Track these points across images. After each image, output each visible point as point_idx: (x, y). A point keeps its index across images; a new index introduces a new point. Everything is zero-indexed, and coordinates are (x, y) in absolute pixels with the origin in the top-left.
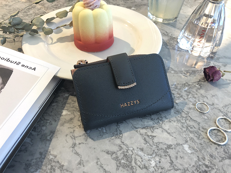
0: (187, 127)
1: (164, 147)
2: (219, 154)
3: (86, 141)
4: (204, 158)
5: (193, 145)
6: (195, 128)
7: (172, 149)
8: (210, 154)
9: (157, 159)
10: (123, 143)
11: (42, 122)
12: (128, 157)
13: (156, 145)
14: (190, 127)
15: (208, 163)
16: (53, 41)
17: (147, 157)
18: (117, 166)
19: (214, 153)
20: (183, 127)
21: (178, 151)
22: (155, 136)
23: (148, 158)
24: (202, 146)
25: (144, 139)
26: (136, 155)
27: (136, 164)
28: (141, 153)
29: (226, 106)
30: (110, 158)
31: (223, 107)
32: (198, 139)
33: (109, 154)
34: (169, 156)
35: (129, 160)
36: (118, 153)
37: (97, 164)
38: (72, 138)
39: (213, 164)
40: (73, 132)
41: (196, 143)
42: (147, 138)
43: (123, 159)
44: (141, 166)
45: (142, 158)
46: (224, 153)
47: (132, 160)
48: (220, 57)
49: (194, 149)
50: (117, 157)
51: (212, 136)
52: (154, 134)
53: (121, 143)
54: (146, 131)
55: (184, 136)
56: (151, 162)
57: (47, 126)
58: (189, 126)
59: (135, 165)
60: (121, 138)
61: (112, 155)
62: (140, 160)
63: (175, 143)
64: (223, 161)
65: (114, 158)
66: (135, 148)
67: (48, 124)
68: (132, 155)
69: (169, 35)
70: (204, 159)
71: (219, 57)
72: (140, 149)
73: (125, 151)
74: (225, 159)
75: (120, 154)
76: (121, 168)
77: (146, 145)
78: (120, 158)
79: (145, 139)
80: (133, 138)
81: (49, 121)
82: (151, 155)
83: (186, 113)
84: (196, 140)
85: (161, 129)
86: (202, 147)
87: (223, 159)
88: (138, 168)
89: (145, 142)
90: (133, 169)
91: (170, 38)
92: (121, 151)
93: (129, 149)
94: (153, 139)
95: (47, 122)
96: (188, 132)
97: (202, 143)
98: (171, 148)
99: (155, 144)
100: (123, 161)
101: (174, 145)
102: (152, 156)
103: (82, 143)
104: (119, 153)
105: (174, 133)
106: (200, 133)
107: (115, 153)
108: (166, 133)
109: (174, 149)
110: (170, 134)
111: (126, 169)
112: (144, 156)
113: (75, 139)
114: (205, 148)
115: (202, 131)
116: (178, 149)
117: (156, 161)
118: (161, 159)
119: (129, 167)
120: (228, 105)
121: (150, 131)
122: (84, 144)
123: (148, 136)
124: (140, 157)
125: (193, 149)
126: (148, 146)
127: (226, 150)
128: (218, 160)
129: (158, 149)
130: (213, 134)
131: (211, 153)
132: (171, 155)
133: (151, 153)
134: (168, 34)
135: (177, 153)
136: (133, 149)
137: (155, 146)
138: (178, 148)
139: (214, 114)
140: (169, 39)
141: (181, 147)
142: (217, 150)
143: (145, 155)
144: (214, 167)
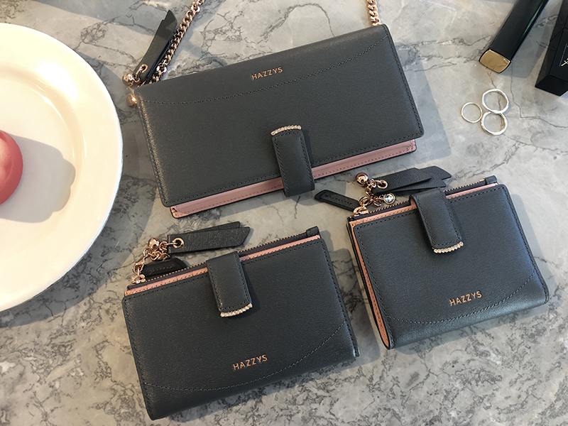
3: (60, 402)
10: (115, 381)
12: (128, 401)
18: (117, 421)
27: (141, 407)
30: (103, 413)
33: (100, 408)
35: (130, 405)
38: (37, 406)
40: (33, 396)
43: (122, 407)
50: (113, 408)
59: (141, 409)
60: (110, 375)
65: (110, 411)
73: (122, 393)
76: (123, 422)
90: (140, 415)
92: (116, 397)
93: (127, 387)
100: (123, 411)
103: (55, 408)
104: (113, 401)
107: (108, 403)
111: (131, 420)
113: (41, 406)
119: (133, 416)
122: (59, 408)
136: (133, 386)
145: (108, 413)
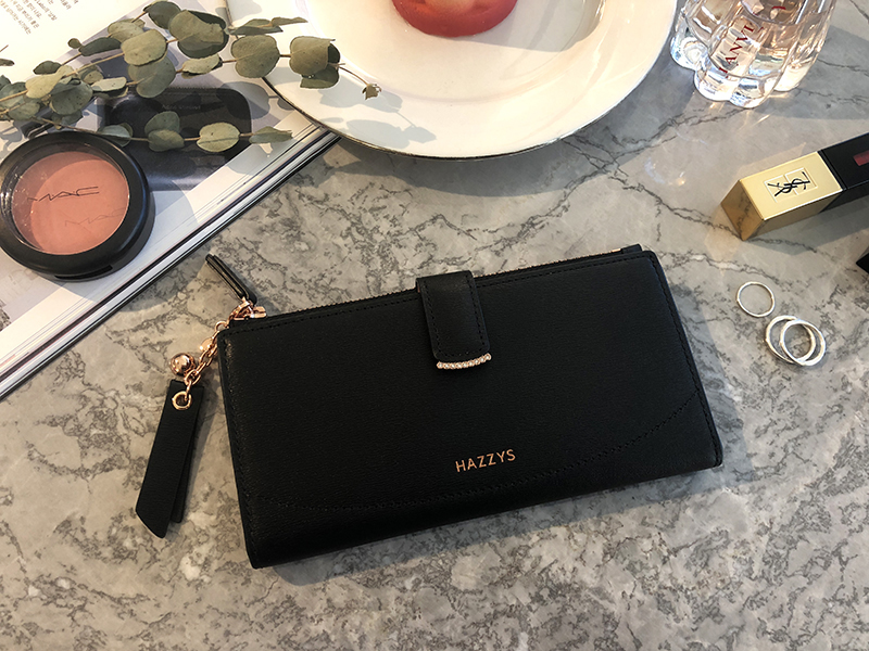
6: (273, 286)
10: (89, 384)
12: (105, 417)
17: (152, 404)
18: (83, 447)
22: (170, 342)
23: (155, 405)
25: (141, 358)
26: (125, 407)
27: (127, 428)
28: (137, 398)
29: (361, 193)
30: (61, 433)
31: (351, 199)
33: (56, 425)
35: (109, 424)
36: (79, 415)
37: (31, 459)
42: (150, 353)
43: (94, 425)
44: (141, 430)
45: (140, 410)
47: (117, 421)
50: (79, 427)
52: (166, 337)
53: (82, 388)
54: (146, 335)
59: (125, 432)
60: (81, 375)
61: (64, 427)
62: (137, 415)
65: (72, 431)
66: (121, 389)
68: (116, 408)
72: (134, 386)
73: (98, 403)
75: (84, 417)
76: (92, 450)
77: (148, 372)
78: (86, 426)
79: (144, 359)
80: (113, 363)
83: (252, 246)
85: (184, 316)
88: (133, 436)
89: (146, 365)
90: (123, 441)
92: (88, 408)
93: (107, 395)
94: (165, 351)
100: (94, 432)
104: (81, 416)
105: (218, 318)
106: (286, 298)
107: (71, 417)
108: (199, 325)
110: (209, 323)
111: (106, 447)
112: (146, 403)
115: (291, 290)
119: (111, 441)
120: (367, 188)
121: (156, 331)
123: (152, 346)
124: (135, 409)
126: (152, 374)
136: (117, 393)
139: (327, 229)
145: (68, 434)
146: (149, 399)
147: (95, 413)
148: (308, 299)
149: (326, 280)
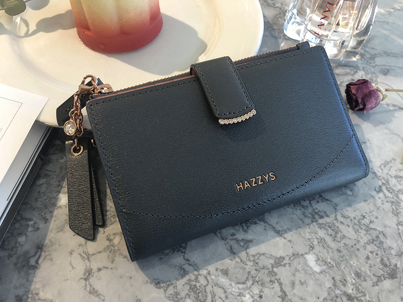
0: (312, 215)
1: (269, 262)
2: (372, 268)
3: (112, 262)
4: (345, 280)
5: (324, 254)
6: (327, 216)
7: (284, 266)
8: (357, 272)
9: (256, 290)
10: (188, 260)
11: (17, 226)
12: (198, 291)
13: (254, 261)
14: (319, 215)
15: (353, 290)
16: (30, 28)
17: (235, 289)
19: (363, 269)
20: (305, 217)
21: (297, 270)
22: (251, 241)
23: (237, 290)
24: (341, 254)
25: (229, 249)
26: (214, 286)
28: (223, 280)
29: (386, 164)
30: (162, 295)
31: (380, 167)
32: (335, 240)
33: (160, 287)
34: (278, 282)
35: (200, 298)
36: (178, 283)
38: (83, 258)
39: (362, 292)
40: (84, 244)
41: (331, 248)
42: (236, 246)
43: (189, 296)
45: (225, 292)
46: (381, 267)
48: (377, 53)
49: (326, 263)
50: (177, 294)
51: (360, 231)
52: (248, 237)
54: (234, 231)
55: (308, 236)
56: (243, 298)
57: (28, 234)
58: (316, 213)
60: (183, 251)
62: (223, 296)
63: (290, 252)
64: (380, 284)
65: (171, 296)
66: (213, 270)
67: (30, 229)
68: (207, 285)
69: (277, 5)
70: (345, 282)
71: (375, 54)
72: (222, 270)
73: (193, 278)
74: (382, 278)
75: (182, 287)
77: (234, 262)
78: (183, 294)
79: (231, 249)
80: (208, 247)
81: (32, 223)
82: (244, 283)
84: (330, 244)
85: (262, 223)
86: (342, 257)
87: (380, 279)
89: (232, 255)
91: (278, 13)
94: (247, 247)
95: (28, 226)
96: (314, 226)
97: (342, 249)
98: (282, 263)
99: (252, 258)
101: (288, 257)
102: (245, 286)
103: (104, 267)
105: (287, 231)
106: (338, 227)
108: (272, 233)
109: (287, 265)
110: (280, 233)
112: (230, 287)
113: (88, 259)
114: (346, 260)
115: (341, 222)
116: (295, 265)
117: (253, 295)
118: (263, 290)
120: (391, 161)
121: (241, 230)
122: (109, 269)
123: (238, 241)
124: (221, 290)
125: (324, 263)
126: (237, 264)
127: (385, 259)
128: (371, 283)
129: (258, 268)
130: (362, 227)
131: (357, 269)
132: (281, 280)
133: (243, 280)
134: (274, 4)
135: (294, 275)
136: (209, 273)
137: (251, 263)
138: (295, 263)
140: (277, 15)
141: (301, 260)
142: (369, 262)
143: (231, 285)
144: (363, 299)
146: (233, 284)
147: (191, 285)
148: (354, 233)
149: (366, 221)
